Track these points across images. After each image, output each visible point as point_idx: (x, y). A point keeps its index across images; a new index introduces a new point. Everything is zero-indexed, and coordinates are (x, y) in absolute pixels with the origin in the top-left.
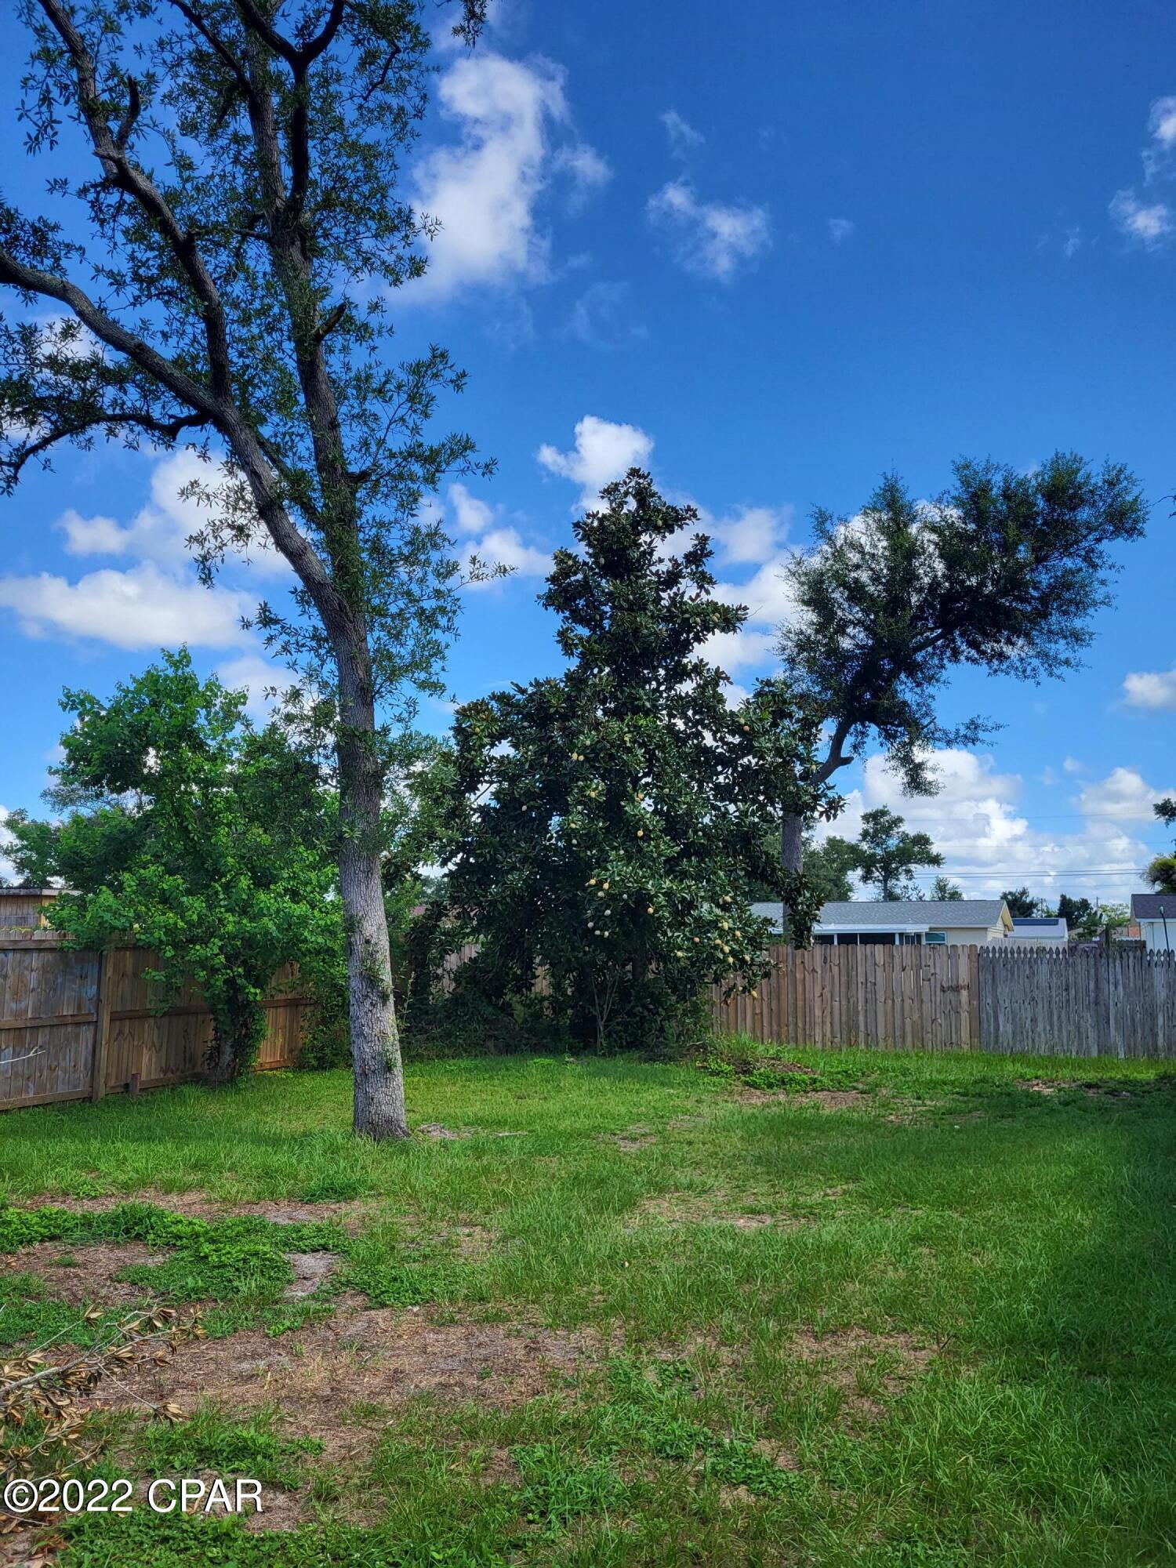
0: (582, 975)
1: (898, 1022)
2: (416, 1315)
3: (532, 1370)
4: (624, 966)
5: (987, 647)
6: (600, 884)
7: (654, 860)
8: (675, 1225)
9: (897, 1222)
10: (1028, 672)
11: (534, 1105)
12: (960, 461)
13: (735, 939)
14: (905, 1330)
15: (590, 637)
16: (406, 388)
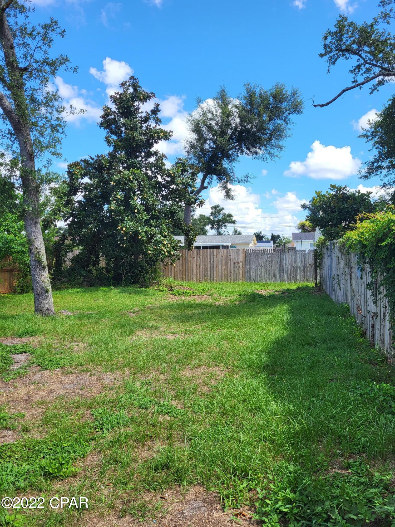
0: (116, 260)
1: (220, 273)
2: (58, 371)
3: (99, 386)
4: (131, 257)
5: (252, 150)
6: (122, 229)
7: (141, 220)
8: (147, 339)
9: (217, 334)
10: (265, 159)
11: (100, 303)
12: (246, 83)
13: (168, 247)
14: (218, 366)
15: (117, 140)
16: (41, 34)
